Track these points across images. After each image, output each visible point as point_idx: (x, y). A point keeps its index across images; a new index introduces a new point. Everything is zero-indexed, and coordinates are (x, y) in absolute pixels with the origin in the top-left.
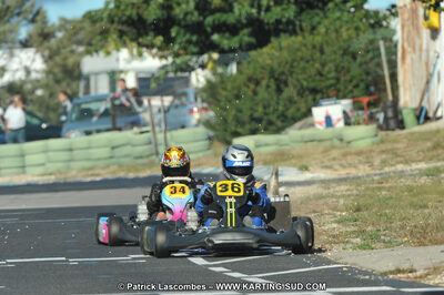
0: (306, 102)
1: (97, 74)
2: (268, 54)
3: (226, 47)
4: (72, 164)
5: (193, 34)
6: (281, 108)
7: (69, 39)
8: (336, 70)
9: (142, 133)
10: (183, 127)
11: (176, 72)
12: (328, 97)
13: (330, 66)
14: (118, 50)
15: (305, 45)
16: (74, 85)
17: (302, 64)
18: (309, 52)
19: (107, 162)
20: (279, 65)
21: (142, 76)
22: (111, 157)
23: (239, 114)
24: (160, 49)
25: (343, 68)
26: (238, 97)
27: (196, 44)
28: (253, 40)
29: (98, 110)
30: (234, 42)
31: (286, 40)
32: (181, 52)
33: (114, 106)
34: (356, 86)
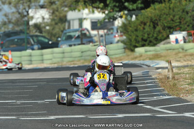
0: (166, 32)
1: (73, 20)
2: (150, 12)
3: (131, 9)
4: (64, 59)
5: (116, 2)
6: (155, 35)
7: (61, 5)
8: (180, 19)
9: (95, 46)
10: (111, 43)
11: (109, 19)
12: (176, 30)
13: (177, 17)
14: (84, 9)
15: (166, 8)
16: (63, 25)
17: (165, 16)
18: (168, 11)
19: (79, 58)
20: (155, 16)
21: (93, 21)
22: (81, 56)
23: (137, 38)
24: (102, 9)
25: (182, 18)
26: (136, 30)
27: (118, 7)
28: (142, 5)
29: (75, 36)
30: (135, 6)
31: (157, 6)
32: (111, 10)
33: (82, 34)
34: (188, 26)
